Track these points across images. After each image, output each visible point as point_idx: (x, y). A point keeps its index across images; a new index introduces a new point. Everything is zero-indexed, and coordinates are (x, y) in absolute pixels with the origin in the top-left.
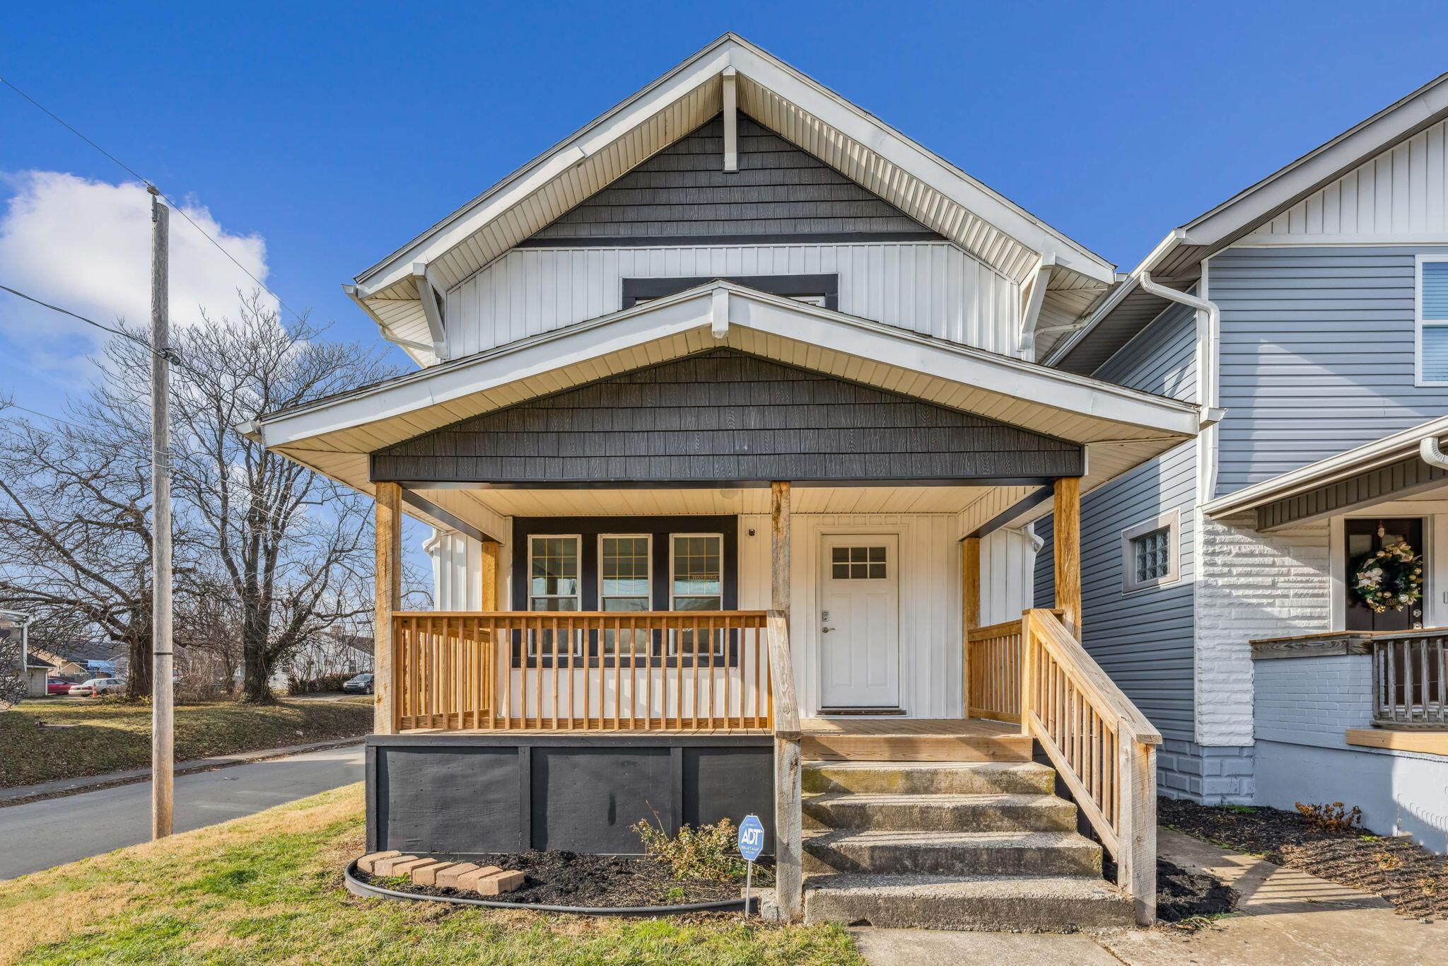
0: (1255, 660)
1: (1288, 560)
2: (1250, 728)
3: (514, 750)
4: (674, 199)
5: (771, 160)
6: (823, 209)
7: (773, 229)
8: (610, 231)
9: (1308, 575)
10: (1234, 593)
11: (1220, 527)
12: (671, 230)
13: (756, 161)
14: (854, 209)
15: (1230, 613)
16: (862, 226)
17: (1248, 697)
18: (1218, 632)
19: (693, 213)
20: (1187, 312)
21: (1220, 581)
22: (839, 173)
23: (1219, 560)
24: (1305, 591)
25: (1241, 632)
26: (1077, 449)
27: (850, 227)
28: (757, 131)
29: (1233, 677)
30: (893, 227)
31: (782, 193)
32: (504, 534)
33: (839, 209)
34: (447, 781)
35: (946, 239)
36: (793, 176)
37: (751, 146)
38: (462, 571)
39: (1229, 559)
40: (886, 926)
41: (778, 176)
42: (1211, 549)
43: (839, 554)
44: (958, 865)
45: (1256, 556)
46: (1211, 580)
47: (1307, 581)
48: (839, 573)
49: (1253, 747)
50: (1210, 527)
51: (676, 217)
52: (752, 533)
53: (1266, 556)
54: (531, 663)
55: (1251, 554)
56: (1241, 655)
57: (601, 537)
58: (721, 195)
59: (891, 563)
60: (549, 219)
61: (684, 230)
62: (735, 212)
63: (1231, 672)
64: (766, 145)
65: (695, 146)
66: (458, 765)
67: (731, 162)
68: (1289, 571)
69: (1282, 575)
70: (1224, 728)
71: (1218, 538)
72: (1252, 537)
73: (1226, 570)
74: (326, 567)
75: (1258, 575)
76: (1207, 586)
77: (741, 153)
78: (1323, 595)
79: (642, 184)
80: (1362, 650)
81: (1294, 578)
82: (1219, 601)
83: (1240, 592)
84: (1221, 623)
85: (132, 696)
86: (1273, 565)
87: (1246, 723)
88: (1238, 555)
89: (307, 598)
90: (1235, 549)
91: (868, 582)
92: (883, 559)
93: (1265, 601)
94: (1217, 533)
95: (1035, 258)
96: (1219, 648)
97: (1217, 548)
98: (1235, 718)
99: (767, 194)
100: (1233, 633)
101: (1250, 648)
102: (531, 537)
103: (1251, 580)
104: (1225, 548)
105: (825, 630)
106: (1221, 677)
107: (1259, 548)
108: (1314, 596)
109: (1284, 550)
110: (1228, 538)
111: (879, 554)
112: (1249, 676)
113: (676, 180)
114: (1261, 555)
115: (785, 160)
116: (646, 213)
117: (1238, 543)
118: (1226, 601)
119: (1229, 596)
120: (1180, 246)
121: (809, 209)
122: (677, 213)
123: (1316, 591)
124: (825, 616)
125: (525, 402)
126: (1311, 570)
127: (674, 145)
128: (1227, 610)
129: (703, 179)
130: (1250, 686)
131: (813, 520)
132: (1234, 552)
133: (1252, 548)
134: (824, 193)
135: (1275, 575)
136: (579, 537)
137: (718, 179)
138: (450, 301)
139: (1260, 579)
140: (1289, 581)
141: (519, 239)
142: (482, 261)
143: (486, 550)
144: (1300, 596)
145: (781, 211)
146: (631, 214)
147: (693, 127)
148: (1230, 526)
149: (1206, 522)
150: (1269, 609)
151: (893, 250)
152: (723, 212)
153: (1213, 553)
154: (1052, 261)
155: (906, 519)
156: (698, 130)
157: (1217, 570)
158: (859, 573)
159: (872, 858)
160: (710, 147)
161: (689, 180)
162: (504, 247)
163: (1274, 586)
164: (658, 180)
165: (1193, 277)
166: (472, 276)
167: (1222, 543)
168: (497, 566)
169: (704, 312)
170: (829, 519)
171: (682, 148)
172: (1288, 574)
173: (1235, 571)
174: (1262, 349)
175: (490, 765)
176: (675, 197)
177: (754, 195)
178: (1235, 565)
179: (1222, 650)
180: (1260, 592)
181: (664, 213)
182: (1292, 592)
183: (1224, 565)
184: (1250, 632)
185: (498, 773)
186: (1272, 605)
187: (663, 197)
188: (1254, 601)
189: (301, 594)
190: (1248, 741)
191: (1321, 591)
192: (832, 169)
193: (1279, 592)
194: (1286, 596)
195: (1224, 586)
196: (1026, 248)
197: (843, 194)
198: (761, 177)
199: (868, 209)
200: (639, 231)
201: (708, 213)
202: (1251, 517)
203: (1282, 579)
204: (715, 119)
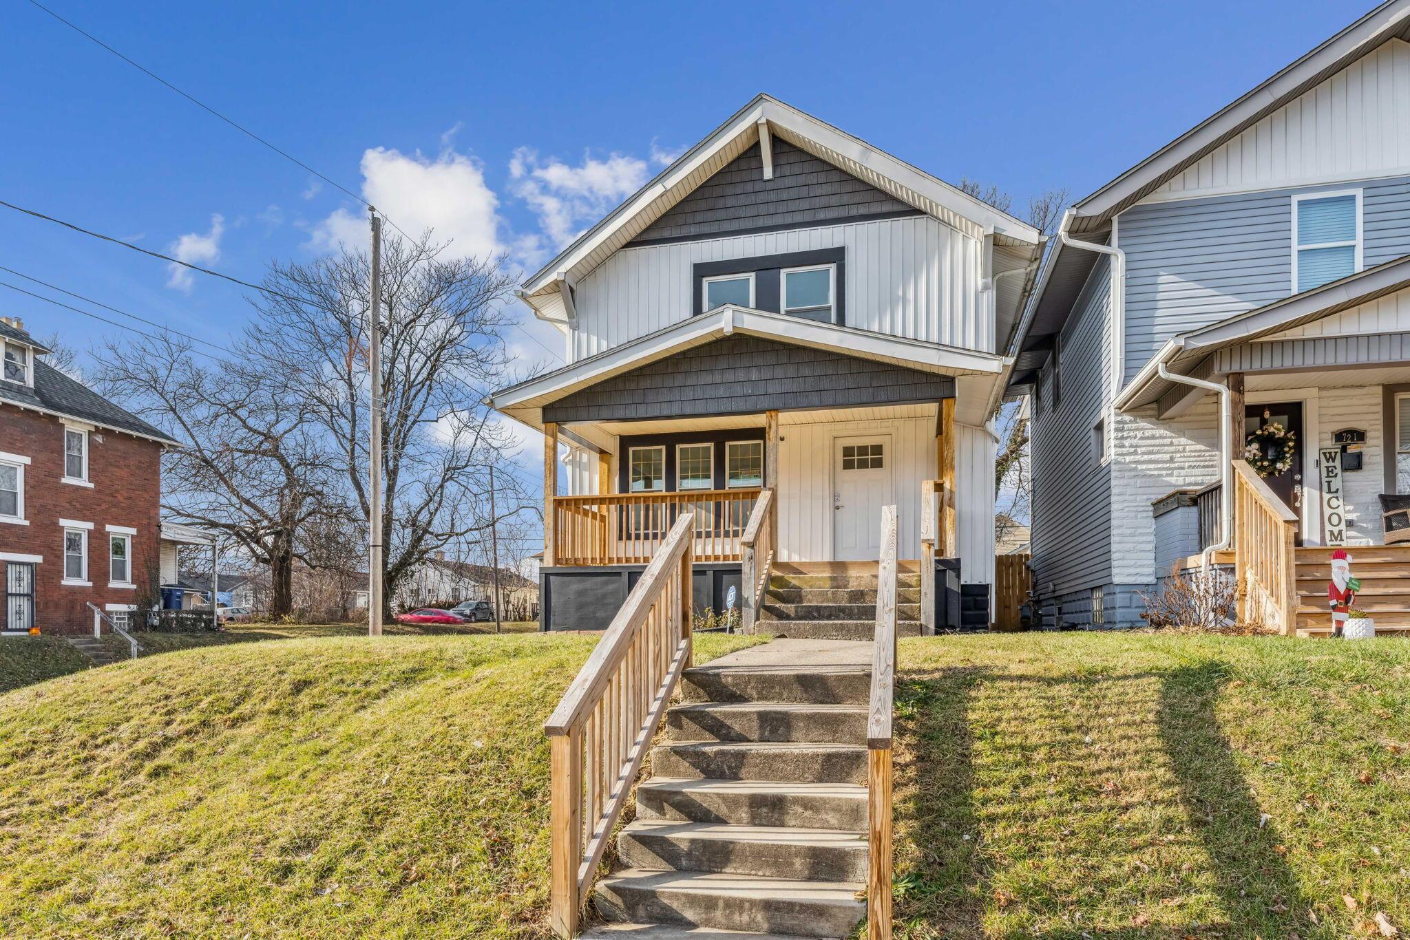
0: (1156, 518)
1: (1183, 440)
2: (1151, 570)
3: (619, 574)
4: (728, 204)
5: (797, 169)
6: (834, 200)
7: (799, 218)
8: (684, 232)
9: (1200, 451)
10: (1140, 467)
11: (1127, 418)
12: (726, 226)
13: (787, 170)
14: (858, 198)
15: (1136, 483)
16: (863, 210)
17: (1151, 546)
18: (1126, 497)
19: (741, 212)
20: (1106, 257)
21: (1128, 459)
22: (845, 173)
23: (1127, 443)
24: (1198, 464)
25: (1145, 497)
26: (950, 380)
27: (854, 211)
28: (786, 149)
29: (1140, 531)
30: (886, 208)
31: (804, 192)
32: (614, 448)
33: (846, 199)
34: (581, 593)
35: (925, 213)
36: (813, 179)
37: (783, 159)
38: (586, 474)
39: (1134, 442)
41: (802, 180)
42: (1120, 435)
43: (848, 451)
45: (1157, 438)
46: (1120, 459)
47: (1199, 456)
48: (848, 465)
49: (1156, 584)
50: (1119, 418)
51: (730, 216)
52: (782, 439)
53: (1165, 438)
55: (1153, 437)
56: (1145, 514)
57: (678, 447)
58: (762, 197)
59: (886, 457)
60: (644, 227)
61: (736, 225)
62: (772, 208)
63: (1137, 528)
64: (793, 158)
65: (744, 165)
66: (590, 583)
67: (768, 173)
68: (1184, 449)
69: (1179, 452)
70: (1131, 571)
71: (1126, 426)
72: (1153, 424)
73: (1132, 450)
75: (1158, 452)
76: (1117, 463)
77: (775, 166)
78: (1212, 466)
79: (707, 196)
80: (1189, 503)
81: (1189, 454)
82: (1126, 474)
83: (1144, 467)
84: (1129, 491)
85: (274, 615)
86: (1171, 444)
87: (1148, 566)
88: (1142, 438)
90: (1139, 434)
91: (870, 472)
92: (881, 453)
93: (1164, 472)
94: (1125, 422)
95: (981, 229)
96: (1126, 509)
97: (1125, 434)
98: (1140, 563)
99: (793, 193)
100: (1139, 498)
101: (1152, 508)
102: (633, 450)
103: (1153, 457)
104: (1131, 434)
105: (837, 508)
106: (1129, 531)
107: (1158, 432)
108: (1204, 467)
109: (1181, 433)
110: (1134, 426)
111: (878, 449)
112: (1152, 530)
113: (730, 190)
114: (1161, 437)
115: (807, 167)
116: (710, 215)
117: (1142, 429)
118: (1133, 474)
119: (1135, 469)
120: (1075, 218)
121: (823, 201)
122: (731, 213)
123: (1207, 463)
124: (836, 498)
126: (1203, 448)
127: (729, 165)
128: (1132, 481)
129: (749, 187)
130: (1152, 538)
131: (827, 427)
132: (1139, 436)
133: (1154, 432)
134: (836, 188)
135: (1172, 452)
136: (664, 447)
137: (759, 186)
138: (579, 290)
139: (1160, 456)
140: (1184, 457)
141: (624, 242)
142: (599, 261)
143: (601, 459)
144: (1194, 467)
145: (805, 204)
146: (699, 217)
147: (741, 151)
148: (1135, 417)
149: (1117, 415)
150: (1168, 479)
151: (885, 225)
152: (763, 209)
153: (1122, 438)
154: (991, 231)
155: (896, 423)
156: (745, 153)
157: (1125, 450)
158: (863, 465)
159: (796, 612)
160: (753, 164)
161: (739, 190)
162: (614, 249)
163: (1172, 460)
164: (718, 191)
165: (1106, 230)
166: (593, 272)
167: (1130, 430)
168: (609, 470)
169: (719, 322)
170: (839, 426)
171: (734, 168)
172: (1184, 451)
173: (1139, 450)
174: (1160, 280)
175: (606, 583)
176: (730, 202)
177: (785, 195)
178: (1140, 447)
179: (1129, 511)
180: (1160, 466)
181: (721, 214)
182: (1187, 465)
183: (1131, 446)
184: (1152, 496)
185: (611, 587)
186: (1171, 475)
187: (721, 203)
188: (1156, 473)
190: (1152, 580)
191: (1211, 463)
192: (841, 171)
193: (1176, 465)
194: (1183, 468)
195: (1130, 462)
196: (974, 223)
197: (848, 187)
198: (789, 182)
199: (868, 196)
200: (705, 229)
201: (752, 211)
202: (1152, 409)
203: (1178, 455)
204: (757, 145)
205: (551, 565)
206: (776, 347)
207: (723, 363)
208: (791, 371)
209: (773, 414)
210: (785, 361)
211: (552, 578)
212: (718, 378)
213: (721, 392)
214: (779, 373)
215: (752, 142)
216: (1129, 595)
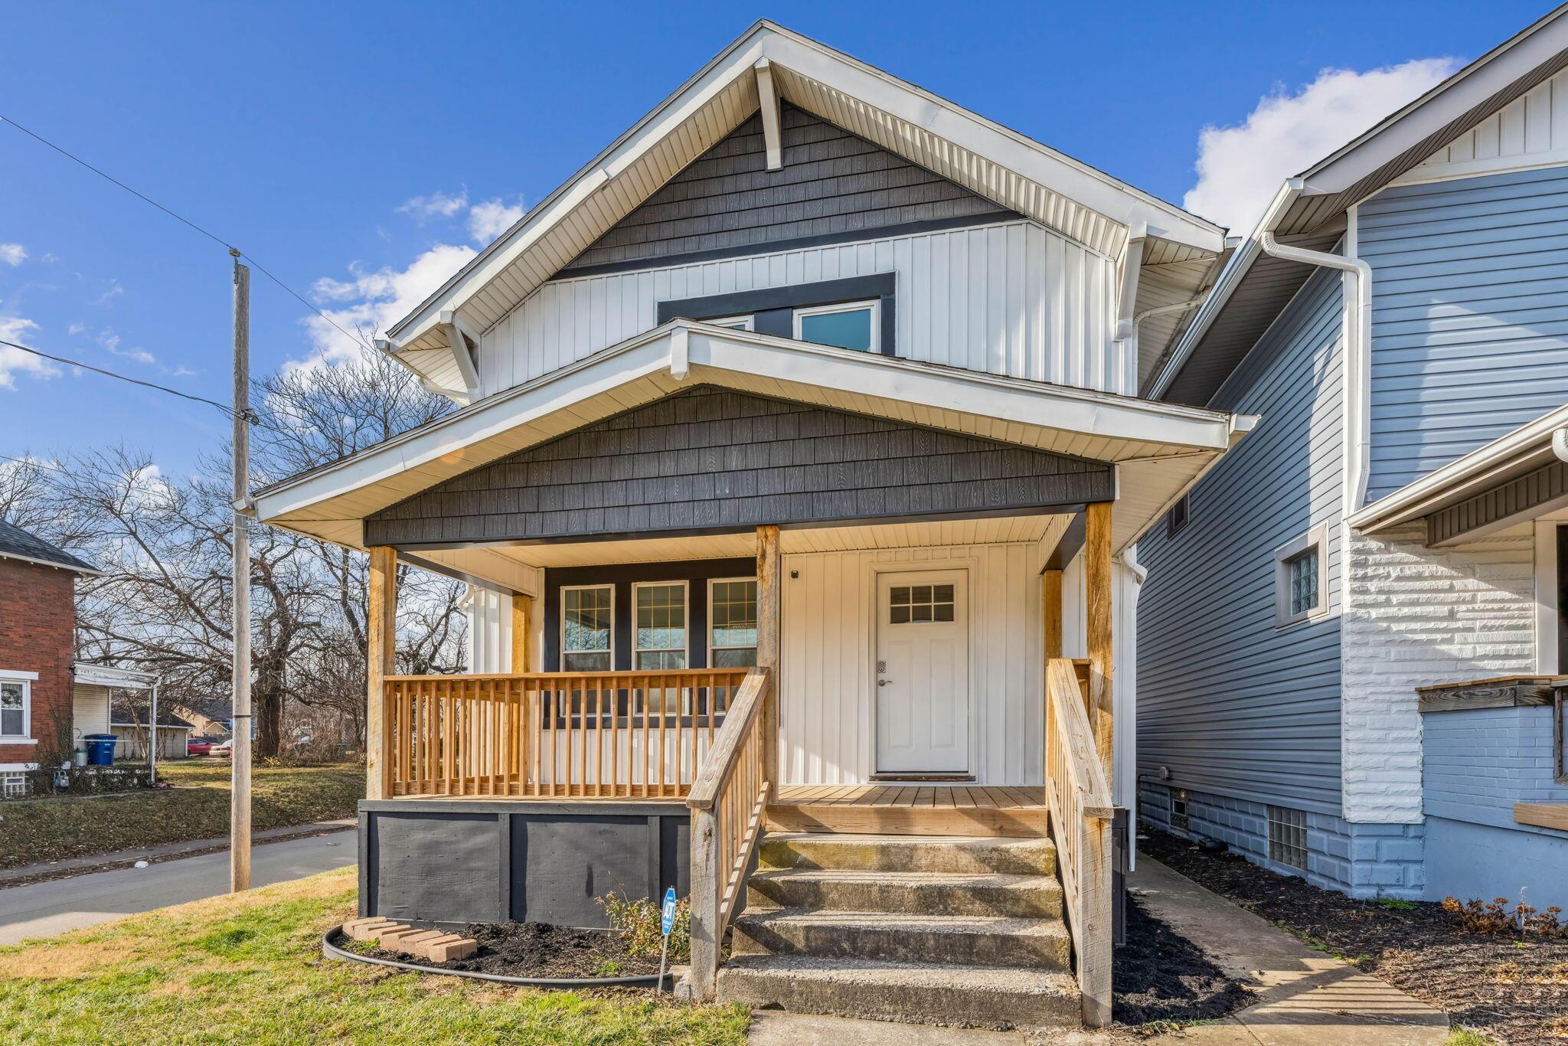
0: (1423, 713)
1: (1472, 583)
2: (1417, 800)
3: (494, 817)
4: (713, 209)
5: (819, 152)
6: (878, 200)
7: (822, 228)
8: (645, 253)
9: (1502, 601)
10: (1395, 627)
11: (1373, 544)
12: (709, 244)
13: (803, 154)
14: (916, 195)
15: (1388, 653)
16: (923, 214)
17: (1416, 760)
18: (1371, 678)
19: (732, 222)
20: (1331, 277)
21: (1374, 613)
22: (896, 156)
23: (1372, 586)
24: (1498, 623)
25: (1404, 678)
26: (1106, 469)
27: (909, 216)
28: (805, 121)
29: (1394, 734)
30: (962, 209)
31: (830, 187)
32: (536, 587)
33: (896, 197)
34: (431, 848)
35: (1024, 217)
36: (843, 166)
37: (798, 137)
38: (495, 627)
39: (1386, 584)
40: (800, 1011)
41: (827, 169)
42: (1360, 572)
43: (898, 595)
44: (901, 951)
45: (1426, 579)
46: (1361, 612)
47: (1501, 610)
48: (898, 617)
49: (1423, 825)
50: (1360, 545)
51: (715, 227)
52: (795, 575)
53: (1440, 578)
54: (561, 724)
55: (1419, 577)
56: (1404, 707)
57: (635, 586)
58: (764, 198)
59: (959, 602)
60: (582, 247)
61: (724, 242)
62: (779, 215)
63: (1391, 729)
64: (814, 134)
65: (736, 147)
66: (444, 831)
67: (774, 160)
68: (1474, 596)
69: (1464, 602)
70: (1380, 801)
71: (1371, 558)
72: (1420, 555)
73: (1382, 598)
74: (447, 616)
75: (1428, 603)
76: (1355, 619)
77: (785, 148)
78: (1524, 627)
79: (679, 196)
80: (1536, 700)
81: (1482, 606)
82: (1371, 639)
83: (1403, 626)
84: (1376, 667)
85: (258, 757)
86: (1451, 589)
87: (1410, 794)
88: (1399, 579)
89: (426, 650)
90: (1395, 572)
91: (932, 629)
92: (950, 597)
93: (1439, 636)
94: (1370, 552)
95: (1124, 231)
96: (1372, 698)
97: (1370, 571)
98: (1395, 788)
99: (814, 190)
100: (1393, 679)
101: (1417, 697)
102: (563, 589)
103: (1418, 610)
104: (1381, 571)
105: (882, 684)
106: (1375, 735)
107: (1428, 569)
108: (1510, 628)
109: (1468, 570)
110: (1385, 557)
111: (946, 593)
112: (1416, 734)
113: (715, 187)
114: (1433, 577)
115: (836, 149)
116: (683, 228)
117: (1399, 563)
118: (1383, 638)
119: (1387, 630)
120: (1299, 198)
121: (861, 202)
122: (715, 223)
123: (1514, 622)
124: (880, 667)
125: (506, 458)
126: (1507, 595)
127: (713, 148)
128: (1383, 650)
129: (744, 183)
130: (1417, 746)
131: (866, 557)
132: (1394, 575)
133: (1420, 568)
134: (880, 180)
135: (1453, 603)
136: (612, 587)
137: (760, 180)
138: (483, 344)
139: (1431, 609)
140: (1474, 610)
141: (552, 271)
142: (514, 300)
143: (516, 605)
144: (1491, 628)
145: (831, 207)
146: (667, 231)
147: (732, 126)
148: (1388, 542)
149: (1354, 539)
150: (1444, 647)
151: (958, 237)
152: (766, 217)
153: (1365, 578)
154: (1142, 233)
155: (976, 551)
156: (739, 128)
157: (1369, 598)
158: (922, 615)
159: (807, 939)
160: (752, 146)
161: (729, 185)
162: (536, 281)
163: (1452, 616)
164: (695, 190)
165: (1336, 230)
166: (505, 316)
167: (1377, 564)
168: (528, 621)
169: (662, 354)
170: (885, 556)
171: (721, 152)
172: (1473, 601)
173: (1394, 599)
174: (1433, 312)
175: (473, 832)
176: (714, 206)
177: (799, 193)
178: (1395, 592)
179: (1376, 701)
180: (1431, 625)
181: (701, 225)
182: (1478, 624)
183: (1380, 592)
184: (1418, 677)
185: (480, 840)
186: (1450, 641)
187: (701, 207)
188: (1424, 637)
189: (420, 646)
190: (1416, 817)
191: (1522, 622)
192: (888, 152)
193: (1460, 624)
194: (1471, 630)
195: (1378, 619)
196: (1112, 221)
197: (901, 179)
198: (808, 172)
199: (931, 192)
200: (676, 249)
201: (750, 219)
202: (1418, 530)
203: (1464, 607)
204: (757, 116)
205: (379, 797)
206: (775, 409)
207: (679, 440)
208: (802, 453)
209: (770, 532)
210: (791, 433)
211: (380, 819)
212: (669, 467)
213: (675, 492)
214: (780, 456)
215: (749, 113)
216: (1374, 841)
